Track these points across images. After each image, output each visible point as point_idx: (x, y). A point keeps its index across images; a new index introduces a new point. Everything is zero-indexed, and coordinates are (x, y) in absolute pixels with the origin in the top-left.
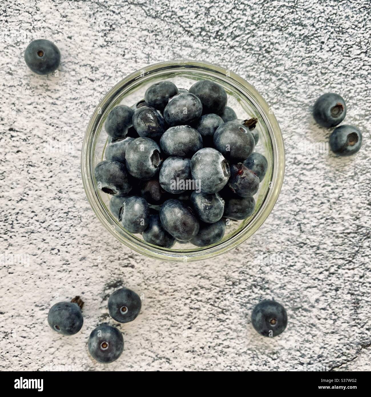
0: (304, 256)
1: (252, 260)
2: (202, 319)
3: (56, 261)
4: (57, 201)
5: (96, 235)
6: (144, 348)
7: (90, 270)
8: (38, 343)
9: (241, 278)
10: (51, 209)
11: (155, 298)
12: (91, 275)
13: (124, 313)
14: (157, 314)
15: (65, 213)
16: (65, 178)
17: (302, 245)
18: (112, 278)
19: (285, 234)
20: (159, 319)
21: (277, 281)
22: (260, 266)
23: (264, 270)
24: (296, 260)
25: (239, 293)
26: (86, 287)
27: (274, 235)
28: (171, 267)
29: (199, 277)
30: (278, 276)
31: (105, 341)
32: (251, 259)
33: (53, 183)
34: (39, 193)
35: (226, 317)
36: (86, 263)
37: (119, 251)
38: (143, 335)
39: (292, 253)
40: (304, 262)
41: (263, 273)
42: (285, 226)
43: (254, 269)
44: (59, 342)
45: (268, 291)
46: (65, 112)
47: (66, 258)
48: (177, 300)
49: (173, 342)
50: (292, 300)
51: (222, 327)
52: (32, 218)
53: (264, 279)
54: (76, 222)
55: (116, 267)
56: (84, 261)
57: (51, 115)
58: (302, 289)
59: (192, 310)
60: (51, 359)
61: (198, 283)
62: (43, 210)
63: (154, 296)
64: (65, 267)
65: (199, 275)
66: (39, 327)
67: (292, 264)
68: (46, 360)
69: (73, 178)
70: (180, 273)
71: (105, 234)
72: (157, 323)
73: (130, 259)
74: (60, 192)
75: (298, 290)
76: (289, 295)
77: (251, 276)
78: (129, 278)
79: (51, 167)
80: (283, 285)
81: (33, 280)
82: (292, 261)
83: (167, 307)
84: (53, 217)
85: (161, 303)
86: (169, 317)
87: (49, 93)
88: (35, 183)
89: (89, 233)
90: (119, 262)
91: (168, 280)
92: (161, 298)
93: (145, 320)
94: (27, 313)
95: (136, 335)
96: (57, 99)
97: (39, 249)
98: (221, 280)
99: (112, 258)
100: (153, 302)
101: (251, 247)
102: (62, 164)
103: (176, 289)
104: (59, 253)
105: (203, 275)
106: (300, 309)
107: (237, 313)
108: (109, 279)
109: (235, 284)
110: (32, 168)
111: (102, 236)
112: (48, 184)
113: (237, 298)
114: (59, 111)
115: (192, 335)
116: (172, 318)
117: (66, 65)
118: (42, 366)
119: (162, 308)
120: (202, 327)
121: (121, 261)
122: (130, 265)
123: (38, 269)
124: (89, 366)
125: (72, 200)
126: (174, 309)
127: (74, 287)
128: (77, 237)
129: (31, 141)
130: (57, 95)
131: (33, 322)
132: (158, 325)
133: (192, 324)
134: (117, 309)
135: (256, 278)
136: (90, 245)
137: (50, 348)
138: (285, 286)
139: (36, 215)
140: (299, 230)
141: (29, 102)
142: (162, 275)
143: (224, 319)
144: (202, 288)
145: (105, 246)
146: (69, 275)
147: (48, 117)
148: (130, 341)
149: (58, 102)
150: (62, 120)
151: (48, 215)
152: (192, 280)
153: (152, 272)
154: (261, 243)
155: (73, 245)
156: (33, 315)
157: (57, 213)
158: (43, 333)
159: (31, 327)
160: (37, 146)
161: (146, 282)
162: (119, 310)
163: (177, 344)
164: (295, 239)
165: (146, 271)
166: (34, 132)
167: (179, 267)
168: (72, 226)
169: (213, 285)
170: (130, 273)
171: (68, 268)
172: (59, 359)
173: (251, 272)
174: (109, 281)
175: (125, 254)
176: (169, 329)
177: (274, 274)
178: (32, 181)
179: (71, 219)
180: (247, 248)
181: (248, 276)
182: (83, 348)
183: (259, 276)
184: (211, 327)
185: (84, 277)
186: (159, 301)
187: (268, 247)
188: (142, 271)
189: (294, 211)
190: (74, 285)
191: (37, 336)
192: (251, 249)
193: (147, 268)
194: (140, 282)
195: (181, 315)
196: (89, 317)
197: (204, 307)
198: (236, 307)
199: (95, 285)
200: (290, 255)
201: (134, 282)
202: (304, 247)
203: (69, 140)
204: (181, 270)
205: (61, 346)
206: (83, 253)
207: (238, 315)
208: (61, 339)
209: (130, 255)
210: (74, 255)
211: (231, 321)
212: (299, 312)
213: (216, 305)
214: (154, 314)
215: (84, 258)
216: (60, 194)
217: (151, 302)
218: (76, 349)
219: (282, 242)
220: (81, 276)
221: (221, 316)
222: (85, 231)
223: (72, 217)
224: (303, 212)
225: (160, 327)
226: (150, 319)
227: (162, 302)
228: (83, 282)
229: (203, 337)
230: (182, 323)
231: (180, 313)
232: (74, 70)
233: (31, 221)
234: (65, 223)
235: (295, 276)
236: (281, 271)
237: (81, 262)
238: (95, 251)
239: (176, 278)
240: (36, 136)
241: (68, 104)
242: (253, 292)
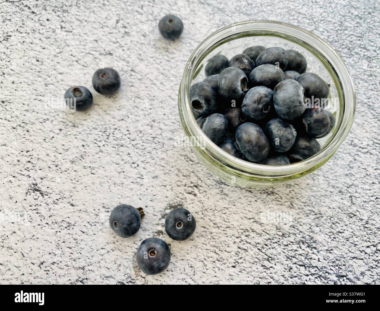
0: (353, 226)
1: (304, 218)
2: (248, 261)
3: (133, 173)
4: (149, 127)
5: (172, 160)
6: (187, 274)
7: (159, 189)
8: (93, 241)
9: (291, 232)
10: (143, 132)
11: (208, 229)
12: (158, 192)
13: (178, 228)
14: (206, 245)
15: (153, 137)
16: (160, 112)
17: (352, 215)
18: (175, 200)
19: (337, 201)
20: (207, 250)
21: (324, 243)
22: (310, 224)
23: (313, 230)
24: (345, 228)
25: (287, 245)
26: (151, 202)
27: (327, 200)
28: (229, 204)
29: (253, 220)
30: (326, 239)
31: (155, 249)
32: (303, 216)
33: (150, 113)
34: (137, 118)
35: (271, 265)
36: (157, 182)
37: (187, 179)
38: (189, 261)
39: (342, 220)
40: (352, 232)
41: (312, 232)
42: (338, 195)
43: (304, 226)
44: (112, 246)
45: (315, 251)
46: (175, 68)
47: (142, 173)
48: (227, 237)
49: (216, 276)
50: (337, 266)
51: (265, 274)
52: (125, 135)
53: (312, 238)
54: (159, 146)
55: (181, 192)
56: (155, 179)
57: (164, 68)
58: (349, 258)
59: (239, 250)
60: (99, 260)
61: (250, 226)
62: (136, 131)
63: (208, 227)
64: (139, 180)
65: (252, 218)
66: (99, 226)
67: (341, 231)
68: (95, 259)
69: (167, 114)
70: (235, 213)
71: (179, 162)
72: (205, 254)
73: (195, 188)
74: (154, 121)
75: (344, 258)
76: (334, 260)
77: (301, 232)
78: (190, 204)
79: (153, 102)
80: (330, 249)
81: (109, 184)
82: (341, 228)
83: (217, 240)
84: (143, 138)
85: (212, 235)
86: (217, 251)
87: (167, 53)
88: (137, 110)
89: (167, 158)
90: (185, 188)
91: (224, 216)
92: (214, 230)
93: (194, 247)
94: (94, 212)
95: (183, 260)
96: (172, 58)
97: (123, 160)
98: (272, 228)
99: (179, 183)
100: (206, 232)
101: (305, 206)
102: (162, 102)
103: (229, 226)
104: (137, 168)
105: (257, 220)
106: (345, 278)
107: (282, 264)
108: (172, 200)
109: (285, 235)
110: (138, 100)
111: (176, 163)
112: (146, 113)
113: (284, 249)
114: (171, 66)
115: (234, 274)
116: (220, 253)
117: (185, 39)
118: (89, 264)
119: (212, 240)
120: (246, 269)
121: (186, 188)
122: (193, 193)
123: (116, 176)
124: (130, 277)
125: (161, 129)
126: (224, 245)
127: (140, 199)
128: (156, 159)
129: (144, 81)
130: (173, 56)
131: (96, 221)
132: (205, 255)
133: (236, 263)
134: (174, 222)
135: (305, 235)
136: (165, 167)
137: (102, 249)
138: (332, 250)
139: (129, 134)
140: (350, 201)
141: (151, 56)
142: (219, 209)
143: (268, 267)
144: (253, 231)
145: (177, 172)
146: (140, 188)
147: (161, 69)
148: (175, 263)
149: (172, 60)
150: (171, 72)
151: (139, 136)
152: (246, 221)
153: (211, 204)
154: (314, 204)
155: (151, 164)
156: (98, 214)
157: (146, 136)
158: (100, 233)
159: (93, 224)
160: (147, 85)
161: (203, 212)
162: (175, 224)
163: (218, 279)
164: (345, 208)
165: (205, 202)
166: (148, 76)
167: (236, 207)
168: (154, 148)
169: (264, 231)
170: (192, 200)
171: (140, 181)
172: (106, 262)
173: (301, 228)
174: (171, 202)
175: (192, 183)
176: (214, 262)
177: (323, 235)
178: (135, 108)
179: (156, 143)
180: (301, 205)
181: (298, 231)
182: (131, 257)
183: (308, 234)
184: (254, 271)
185: (151, 192)
186: (211, 233)
187: (320, 210)
188: (203, 202)
189: (347, 184)
190: (141, 197)
191: (94, 234)
192: (304, 207)
193: (207, 200)
194: (198, 210)
195: (229, 252)
196: (145, 230)
197: (252, 250)
198: (282, 258)
199: (158, 202)
200: (340, 222)
201: (193, 209)
202: (354, 218)
203: (172, 87)
204: (237, 210)
205: (112, 249)
206: (157, 173)
207: (282, 267)
208: (114, 243)
209: (195, 184)
210: (149, 172)
211: (274, 271)
212: (344, 280)
213: (263, 251)
214: (204, 244)
215: (156, 177)
216: (153, 123)
217: (204, 231)
218: (124, 257)
219: (334, 208)
220: (149, 191)
221: (266, 263)
222: (164, 156)
223: (157, 142)
224: (355, 187)
225: (206, 258)
226: (198, 247)
227: (214, 234)
228: (150, 197)
229: (245, 279)
230: (228, 260)
231: (228, 249)
232: (190, 43)
233: (124, 137)
234: (150, 145)
235: (343, 243)
236: (330, 234)
237: (153, 180)
238: (167, 173)
239: (231, 216)
240: (149, 79)
241: (178, 63)
242: (300, 247)
